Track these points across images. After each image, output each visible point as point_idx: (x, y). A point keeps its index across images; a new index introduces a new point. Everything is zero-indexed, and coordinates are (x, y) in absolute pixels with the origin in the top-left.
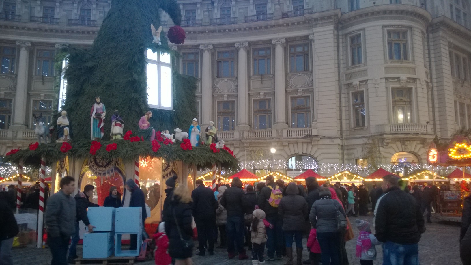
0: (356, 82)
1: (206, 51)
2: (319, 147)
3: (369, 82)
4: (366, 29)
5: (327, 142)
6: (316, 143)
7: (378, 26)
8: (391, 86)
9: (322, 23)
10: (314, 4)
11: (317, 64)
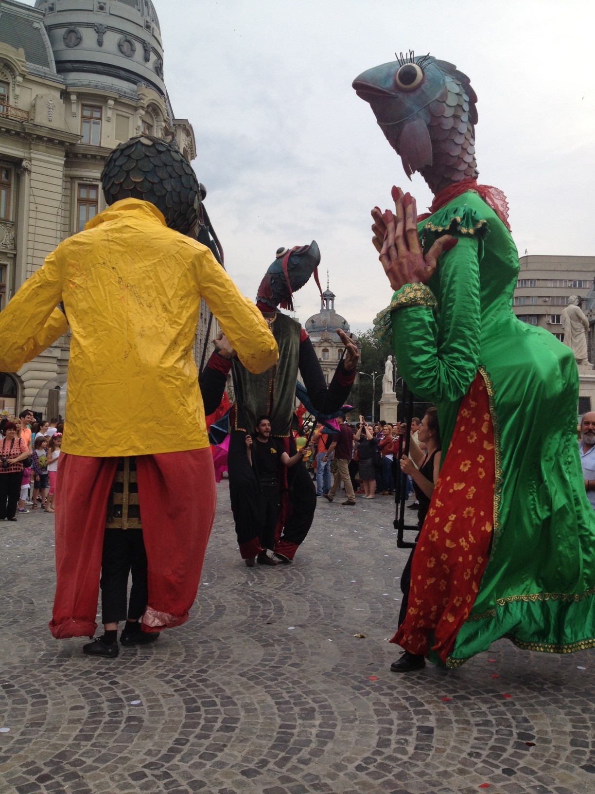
9: (47, 147)
10: (38, 108)
11: (32, 214)
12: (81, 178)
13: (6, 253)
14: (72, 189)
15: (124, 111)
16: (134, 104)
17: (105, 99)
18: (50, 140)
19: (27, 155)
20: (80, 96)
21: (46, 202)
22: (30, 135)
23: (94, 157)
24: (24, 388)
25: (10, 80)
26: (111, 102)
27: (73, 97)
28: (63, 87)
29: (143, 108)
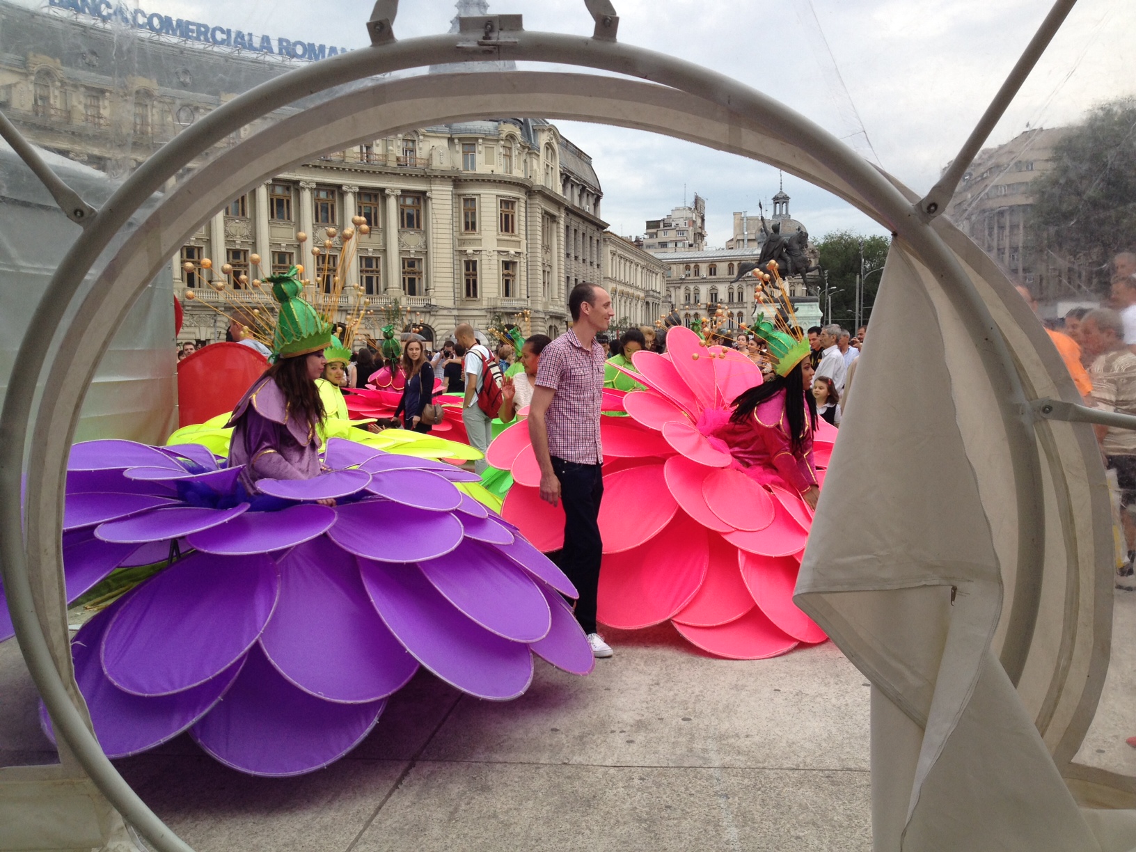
0: (470, 251)
1: (307, 190)
2: (437, 317)
3: (483, 253)
4: (482, 196)
5: (445, 312)
6: (435, 313)
7: (492, 194)
8: (502, 259)
9: (441, 181)
10: (434, 157)
11: (435, 226)
12: (464, 195)
13: (421, 252)
14: (459, 203)
15: (490, 144)
16: (495, 138)
17: (477, 139)
18: (443, 177)
19: (429, 188)
20: (460, 139)
21: (442, 217)
22: (430, 176)
23: (471, 180)
24: (436, 336)
25: (416, 138)
26: (480, 141)
27: (456, 141)
28: (450, 136)
29: (502, 140)
